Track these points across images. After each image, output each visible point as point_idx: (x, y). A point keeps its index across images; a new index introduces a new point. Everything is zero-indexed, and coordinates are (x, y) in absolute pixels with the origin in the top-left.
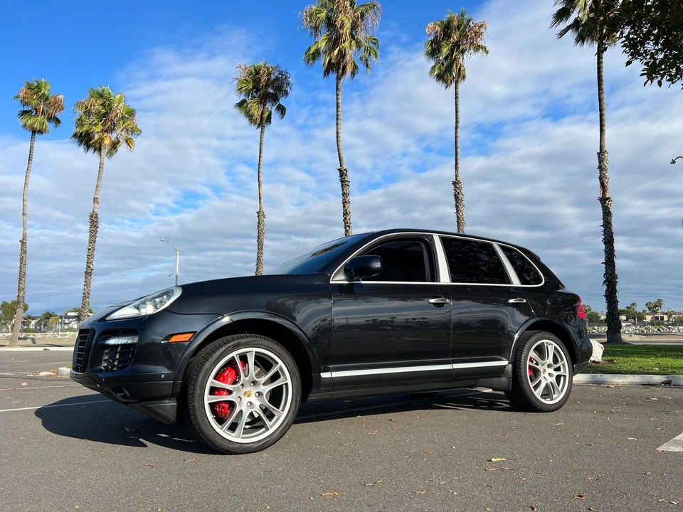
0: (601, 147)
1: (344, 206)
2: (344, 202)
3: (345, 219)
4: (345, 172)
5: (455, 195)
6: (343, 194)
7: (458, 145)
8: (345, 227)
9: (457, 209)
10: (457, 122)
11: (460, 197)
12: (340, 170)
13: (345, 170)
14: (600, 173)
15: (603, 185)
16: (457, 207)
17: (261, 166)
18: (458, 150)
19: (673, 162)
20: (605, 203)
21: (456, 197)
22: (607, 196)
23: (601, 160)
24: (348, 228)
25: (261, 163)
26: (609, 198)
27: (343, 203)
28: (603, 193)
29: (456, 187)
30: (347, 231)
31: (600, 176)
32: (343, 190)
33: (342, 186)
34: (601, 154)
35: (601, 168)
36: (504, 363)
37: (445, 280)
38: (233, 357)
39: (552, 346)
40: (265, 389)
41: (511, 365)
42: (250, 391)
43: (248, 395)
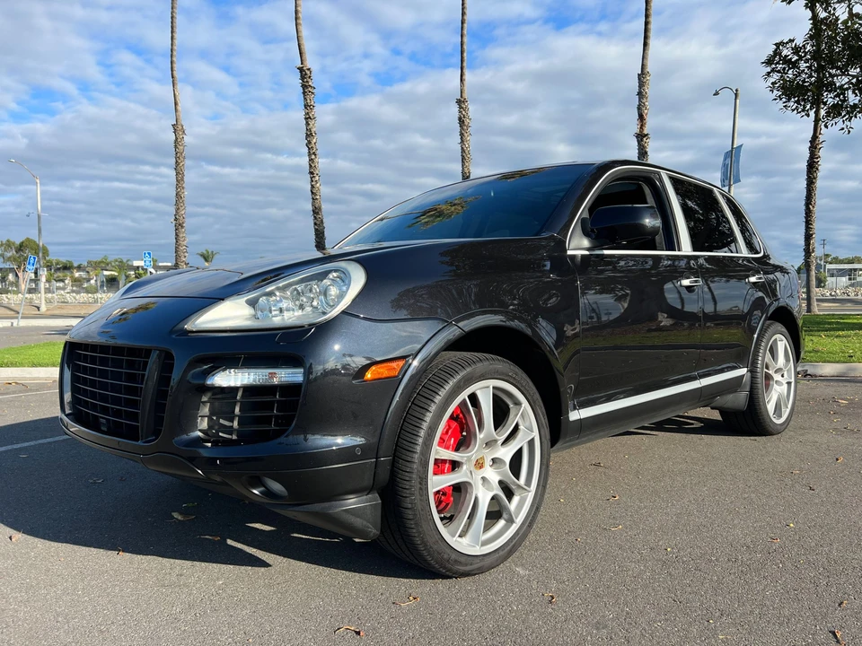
0: (643, 66)
1: (307, 124)
2: (308, 118)
3: (309, 142)
4: (308, 72)
5: (460, 119)
6: (306, 106)
7: (465, 47)
8: (310, 155)
9: (461, 138)
10: (463, 14)
11: (467, 121)
12: (301, 70)
13: (309, 69)
14: (640, 100)
15: (641, 117)
17: (175, 53)
18: (465, 55)
19: (716, 94)
20: (642, 140)
21: (461, 121)
22: (645, 132)
23: (642, 84)
24: (313, 157)
25: (175, 48)
26: (647, 135)
27: (306, 119)
28: (641, 128)
29: (460, 107)
30: (311, 160)
31: (639, 105)
32: (305, 99)
33: (304, 93)
34: (642, 76)
35: (641, 94)
36: (743, 371)
37: (686, 248)
38: (465, 400)
39: (782, 344)
40: (506, 454)
41: (749, 374)
42: (482, 458)
43: (479, 464)
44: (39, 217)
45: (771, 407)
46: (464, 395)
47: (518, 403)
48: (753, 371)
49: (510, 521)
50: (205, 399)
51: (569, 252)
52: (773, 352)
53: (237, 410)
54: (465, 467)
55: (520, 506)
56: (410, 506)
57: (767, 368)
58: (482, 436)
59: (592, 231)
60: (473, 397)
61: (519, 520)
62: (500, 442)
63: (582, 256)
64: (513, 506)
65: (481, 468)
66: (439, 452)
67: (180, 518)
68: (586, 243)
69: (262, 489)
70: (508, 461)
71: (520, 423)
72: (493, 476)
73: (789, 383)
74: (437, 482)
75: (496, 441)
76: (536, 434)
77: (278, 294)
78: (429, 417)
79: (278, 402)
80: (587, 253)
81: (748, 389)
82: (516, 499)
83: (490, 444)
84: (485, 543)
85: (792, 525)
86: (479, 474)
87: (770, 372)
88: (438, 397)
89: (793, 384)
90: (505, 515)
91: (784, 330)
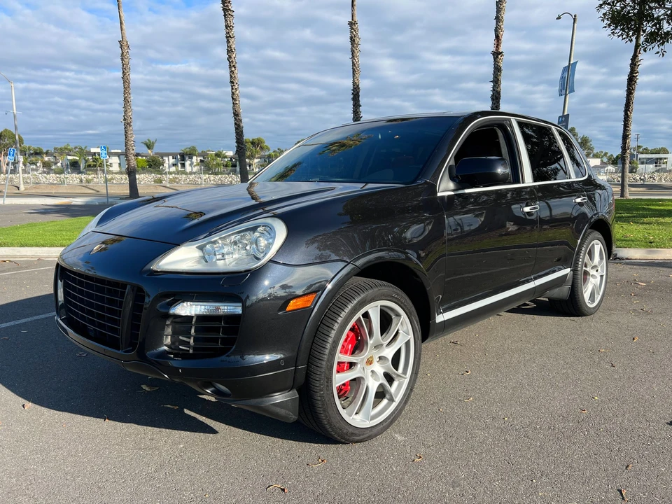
1: (228, 42)
3: (230, 57)
5: (351, 38)
6: (227, 27)
8: (230, 67)
9: (352, 54)
11: (357, 40)
14: (497, 24)
15: (497, 38)
16: (353, 51)
19: (559, 18)
20: (497, 57)
21: (352, 40)
22: (500, 50)
23: (499, 10)
24: (233, 69)
26: (502, 53)
27: (227, 37)
28: (497, 47)
29: (352, 28)
30: (231, 72)
31: (496, 28)
32: (226, 20)
33: (225, 15)
34: (499, 3)
35: (498, 19)
36: (567, 271)
37: (528, 180)
38: (359, 318)
39: (598, 247)
40: (389, 353)
41: (572, 272)
42: (372, 357)
43: (370, 362)
44: (15, 116)
45: (586, 296)
46: (359, 314)
47: (398, 315)
48: (575, 271)
49: (391, 400)
50: (168, 323)
51: (439, 194)
52: (591, 254)
53: (193, 331)
54: (359, 366)
55: (398, 390)
56: (319, 398)
57: (586, 266)
58: (371, 342)
59: (457, 177)
60: (366, 315)
61: (398, 399)
62: (385, 345)
63: (449, 196)
64: (393, 389)
65: (370, 364)
66: (340, 357)
67: (147, 389)
68: (451, 185)
69: (213, 389)
70: (390, 357)
71: (400, 329)
72: (379, 369)
73: (602, 276)
74: (339, 379)
75: (382, 345)
76: (411, 337)
77: (220, 242)
78: (333, 334)
79: (223, 327)
80: (452, 193)
81: (570, 283)
82: (395, 384)
83: (378, 346)
84: (373, 418)
85: (596, 398)
86: (369, 369)
87: (588, 269)
88: (340, 319)
89: (604, 277)
90: (387, 396)
91: (601, 236)
